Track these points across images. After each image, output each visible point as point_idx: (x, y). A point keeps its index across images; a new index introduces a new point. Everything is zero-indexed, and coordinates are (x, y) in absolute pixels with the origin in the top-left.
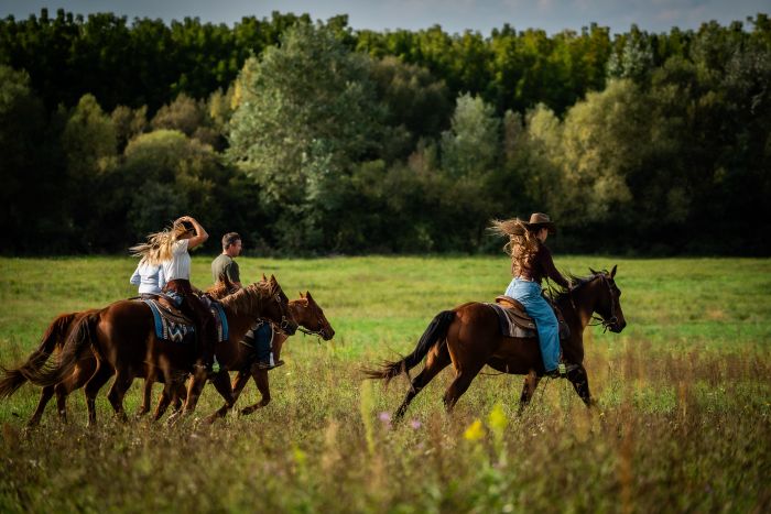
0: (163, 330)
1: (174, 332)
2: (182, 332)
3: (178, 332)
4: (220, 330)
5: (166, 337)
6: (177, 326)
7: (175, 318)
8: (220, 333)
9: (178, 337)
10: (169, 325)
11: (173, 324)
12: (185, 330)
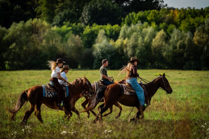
0: (45, 94)
1: (49, 95)
2: (52, 95)
3: (51, 95)
4: (66, 93)
5: (46, 96)
6: (50, 93)
7: (50, 90)
8: (66, 95)
9: (51, 96)
10: (47, 92)
11: (49, 92)
12: (53, 94)
